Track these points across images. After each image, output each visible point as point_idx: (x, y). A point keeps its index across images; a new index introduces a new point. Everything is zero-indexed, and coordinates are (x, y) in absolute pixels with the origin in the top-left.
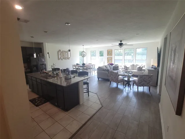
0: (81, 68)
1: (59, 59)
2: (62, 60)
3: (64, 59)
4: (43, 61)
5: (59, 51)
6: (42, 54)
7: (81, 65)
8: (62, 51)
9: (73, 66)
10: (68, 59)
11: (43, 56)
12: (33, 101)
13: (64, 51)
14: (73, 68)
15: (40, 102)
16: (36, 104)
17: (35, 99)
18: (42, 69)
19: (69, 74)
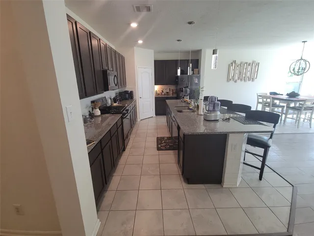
0: (282, 104)
1: (228, 80)
2: (236, 82)
3: (241, 80)
4: (197, 82)
5: (232, 63)
6: (197, 69)
7: (285, 97)
8: (238, 62)
9: (259, 97)
10: (250, 80)
11: (199, 73)
12: (159, 140)
13: (244, 63)
14: (258, 103)
15: (165, 145)
16: (160, 146)
17: (163, 138)
18: (185, 96)
19: (214, 110)
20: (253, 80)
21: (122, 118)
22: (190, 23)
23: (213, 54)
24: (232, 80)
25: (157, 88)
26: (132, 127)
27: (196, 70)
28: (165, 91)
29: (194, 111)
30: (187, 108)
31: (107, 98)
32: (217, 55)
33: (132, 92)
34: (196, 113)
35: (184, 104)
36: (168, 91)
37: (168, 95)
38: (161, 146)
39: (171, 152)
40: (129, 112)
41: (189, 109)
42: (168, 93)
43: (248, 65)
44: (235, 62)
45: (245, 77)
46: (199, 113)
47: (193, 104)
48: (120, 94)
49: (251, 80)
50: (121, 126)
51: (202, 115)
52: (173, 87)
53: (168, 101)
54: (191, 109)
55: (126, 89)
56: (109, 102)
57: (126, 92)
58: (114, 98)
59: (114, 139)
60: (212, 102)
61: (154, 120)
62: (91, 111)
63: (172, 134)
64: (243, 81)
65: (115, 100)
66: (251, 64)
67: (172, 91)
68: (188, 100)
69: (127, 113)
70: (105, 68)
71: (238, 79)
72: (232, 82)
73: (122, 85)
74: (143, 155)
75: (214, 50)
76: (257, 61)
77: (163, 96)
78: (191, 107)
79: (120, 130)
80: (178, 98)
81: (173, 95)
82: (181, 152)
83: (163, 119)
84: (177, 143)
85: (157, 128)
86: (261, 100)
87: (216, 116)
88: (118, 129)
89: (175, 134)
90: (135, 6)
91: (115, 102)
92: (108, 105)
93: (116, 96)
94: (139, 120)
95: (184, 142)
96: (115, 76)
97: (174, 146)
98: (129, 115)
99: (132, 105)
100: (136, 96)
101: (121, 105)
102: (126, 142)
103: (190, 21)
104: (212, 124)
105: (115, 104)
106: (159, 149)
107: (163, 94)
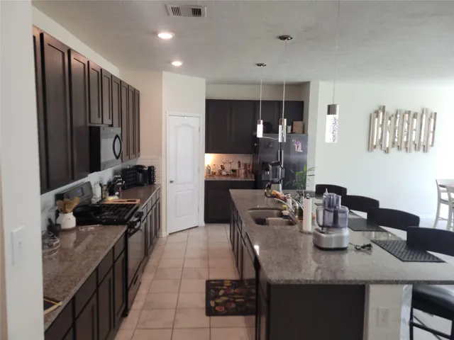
1: (371, 147)
2: (387, 151)
3: (399, 148)
4: (300, 150)
5: (377, 112)
6: (300, 123)
8: (390, 110)
9: (441, 189)
10: (419, 148)
11: (304, 131)
12: (212, 287)
13: (403, 112)
14: (441, 201)
15: (226, 301)
16: (212, 303)
17: (221, 282)
18: (273, 182)
19: (335, 225)
20: (425, 150)
21: (127, 235)
22: (283, 38)
23: (329, 113)
24: (379, 147)
25: (211, 159)
26: (147, 252)
27: (297, 124)
28: (228, 167)
29: (291, 223)
30: (276, 212)
31: (92, 184)
32: (337, 116)
33: (151, 169)
34: (296, 227)
35: (270, 203)
36: (236, 167)
37: (235, 176)
38: (217, 304)
39: (239, 320)
40: (142, 219)
41: (281, 215)
42: (234, 171)
43: (412, 115)
44: (383, 109)
45: (406, 143)
46: (305, 229)
47: (289, 206)
48: (125, 173)
49: (422, 148)
50: (123, 255)
51: (309, 233)
52: (246, 159)
53: (233, 192)
54: (286, 217)
55: (140, 162)
56: (98, 192)
57: (139, 168)
58: (109, 183)
59: (104, 289)
60: (329, 206)
61: (200, 234)
62: (53, 218)
63: (241, 272)
64: (404, 150)
65: (111, 188)
66: (419, 116)
67: (245, 168)
68: (280, 193)
69: (139, 220)
70: (96, 121)
71: (393, 147)
72: (378, 151)
73: (131, 152)
74: (173, 328)
75: (329, 106)
76: (433, 109)
77: (224, 179)
78: (286, 213)
79: (119, 263)
80: (257, 184)
81: (246, 176)
82: (263, 320)
83: (222, 233)
84: (254, 297)
85: (208, 256)
86: (445, 196)
87: (341, 239)
88: (114, 262)
89: (250, 273)
90: (169, 7)
91: (112, 194)
92: (94, 201)
93: (115, 180)
94: (164, 233)
95: (268, 302)
96: (117, 136)
97: (248, 305)
98: (143, 224)
99: (149, 202)
100: (162, 178)
101: (125, 202)
102: (131, 292)
103: (282, 34)
104: (333, 257)
105: (112, 199)
106: (210, 312)
107: (224, 173)
